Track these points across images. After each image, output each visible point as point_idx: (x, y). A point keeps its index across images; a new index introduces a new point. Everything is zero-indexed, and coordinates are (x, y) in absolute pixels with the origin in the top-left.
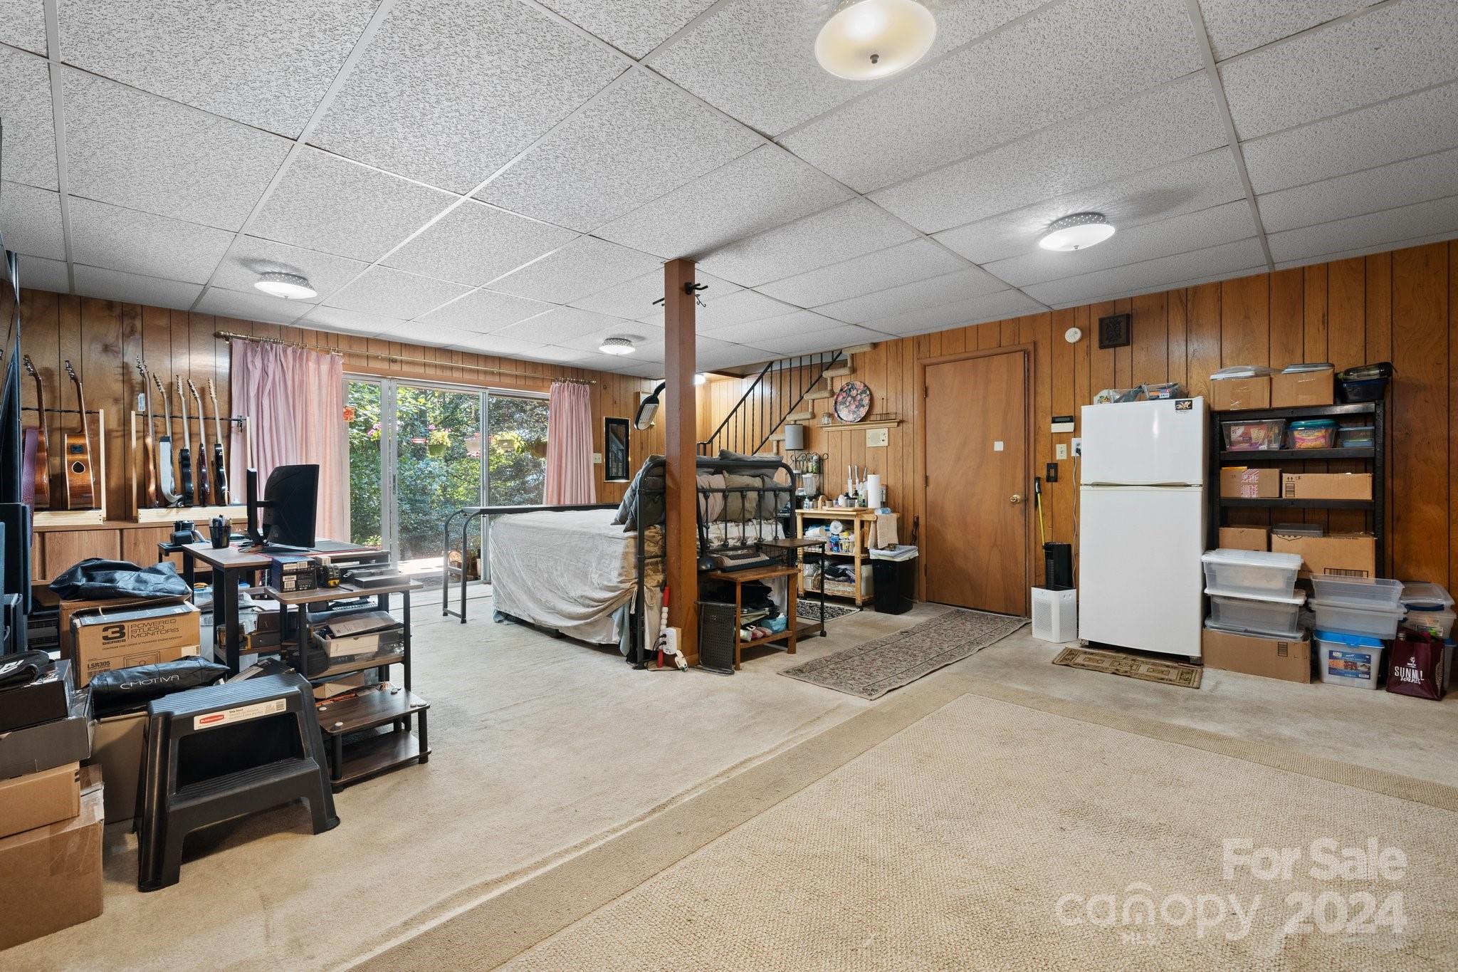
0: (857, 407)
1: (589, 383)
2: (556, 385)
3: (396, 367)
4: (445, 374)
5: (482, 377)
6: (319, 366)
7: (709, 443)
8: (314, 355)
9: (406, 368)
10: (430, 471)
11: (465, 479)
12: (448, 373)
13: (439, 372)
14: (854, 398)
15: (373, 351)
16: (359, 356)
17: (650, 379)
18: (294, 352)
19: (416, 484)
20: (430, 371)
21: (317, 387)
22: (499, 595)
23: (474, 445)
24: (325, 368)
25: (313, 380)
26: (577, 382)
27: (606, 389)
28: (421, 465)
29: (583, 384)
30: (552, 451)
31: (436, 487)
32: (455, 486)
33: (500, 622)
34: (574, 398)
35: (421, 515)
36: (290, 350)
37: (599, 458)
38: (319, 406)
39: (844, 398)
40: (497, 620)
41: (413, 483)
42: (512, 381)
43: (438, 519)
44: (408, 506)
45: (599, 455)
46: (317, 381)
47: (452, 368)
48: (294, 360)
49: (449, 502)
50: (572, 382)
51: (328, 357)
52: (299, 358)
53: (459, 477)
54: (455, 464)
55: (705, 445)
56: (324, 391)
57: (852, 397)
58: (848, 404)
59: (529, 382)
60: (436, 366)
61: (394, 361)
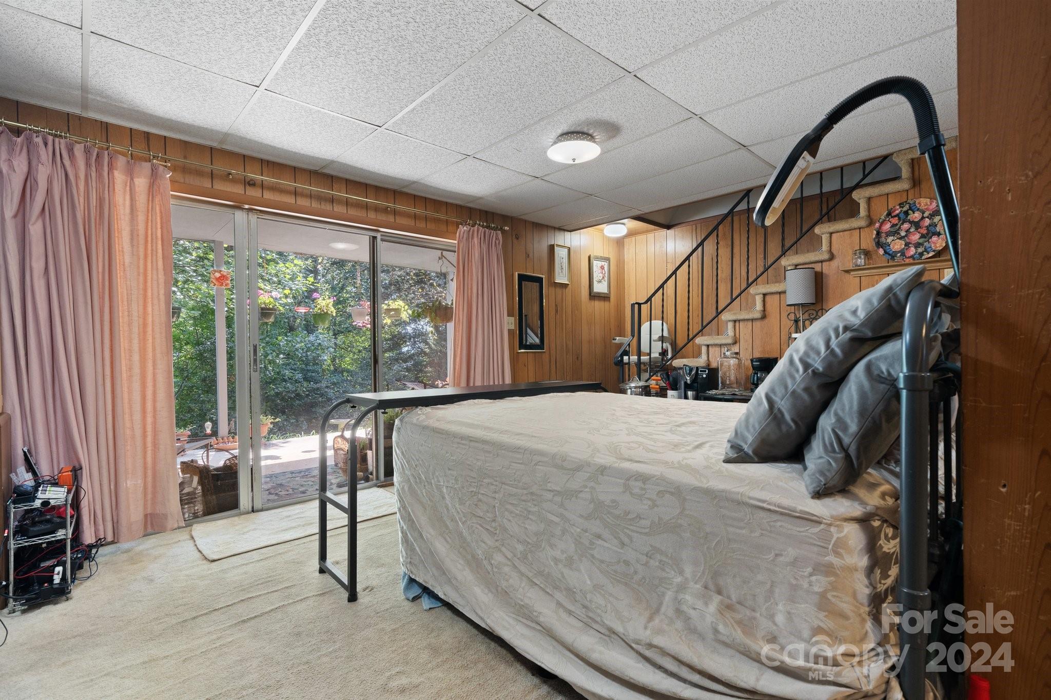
0: (923, 236)
1: (502, 230)
2: (463, 229)
3: (255, 193)
4: (323, 207)
5: (372, 215)
6: (132, 179)
7: (646, 302)
8: (121, 161)
9: (269, 195)
10: (320, 343)
11: (350, 351)
13: (316, 204)
14: (917, 225)
15: (220, 167)
16: (199, 173)
17: (564, 230)
18: (87, 151)
19: (307, 356)
20: (303, 202)
21: (128, 210)
22: (413, 550)
23: (361, 314)
24: (141, 183)
25: (121, 200)
26: (488, 227)
27: (517, 239)
28: (312, 338)
29: (495, 229)
30: (460, 314)
31: (326, 357)
32: (342, 357)
33: (414, 599)
34: (484, 247)
35: (312, 383)
36: (79, 150)
37: (510, 323)
38: (132, 239)
39: (893, 226)
40: (411, 597)
41: (304, 355)
42: (410, 222)
43: (327, 387)
44: (300, 375)
45: (512, 319)
46: (128, 203)
47: (332, 200)
48: (88, 165)
49: (338, 371)
50: (483, 226)
51: (147, 166)
52: (95, 161)
53: (346, 349)
54: (341, 337)
55: (639, 304)
56: (141, 218)
57: (911, 222)
58: (903, 234)
59: (431, 226)
60: (310, 196)
61: (251, 184)
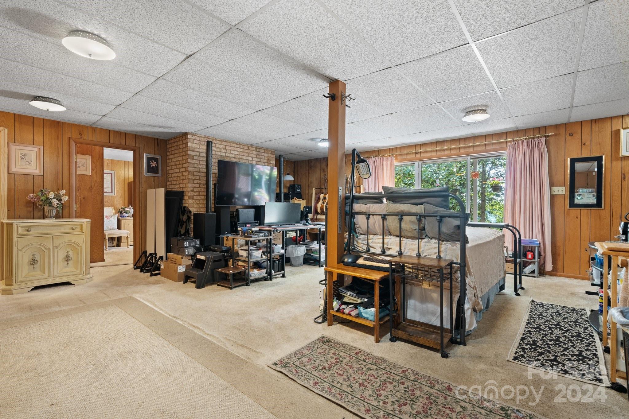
2: (510, 144)
3: (418, 156)
5: (462, 151)
9: (422, 155)
12: (443, 153)
13: (438, 153)
15: (409, 151)
24: (389, 162)
27: (571, 135)
45: (562, 188)
51: (390, 158)
61: (418, 153)
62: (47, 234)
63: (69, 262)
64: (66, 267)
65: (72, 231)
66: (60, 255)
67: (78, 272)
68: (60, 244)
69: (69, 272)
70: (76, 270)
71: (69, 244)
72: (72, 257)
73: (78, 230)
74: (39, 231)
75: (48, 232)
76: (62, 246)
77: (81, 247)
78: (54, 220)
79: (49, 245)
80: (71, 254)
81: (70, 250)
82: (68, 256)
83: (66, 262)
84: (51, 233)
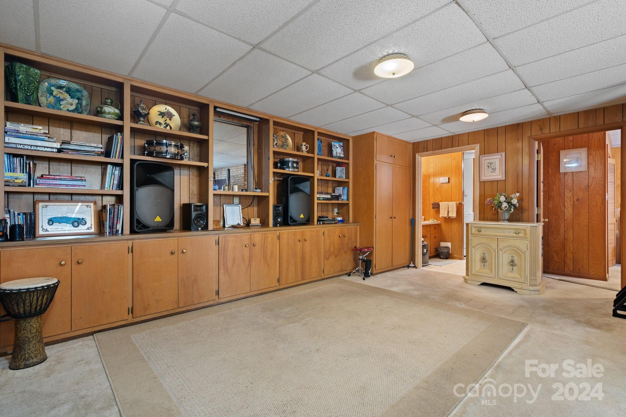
62: (494, 236)
63: (514, 267)
64: (511, 272)
65: (515, 235)
66: (505, 258)
67: (522, 280)
68: (504, 248)
69: (513, 278)
70: (519, 277)
71: (512, 248)
72: (517, 263)
73: (521, 235)
74: (489, 232)
75: (495, 234)
76: (506, 249)
77: (524, 253)
78: (506, 223)
79: (495, 246)
80: (516, 259)
81: (514, 255)
82: (512, 261)
83: (511, 267)
84: (496, 236)
